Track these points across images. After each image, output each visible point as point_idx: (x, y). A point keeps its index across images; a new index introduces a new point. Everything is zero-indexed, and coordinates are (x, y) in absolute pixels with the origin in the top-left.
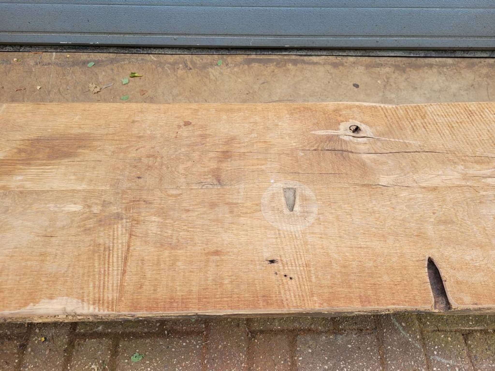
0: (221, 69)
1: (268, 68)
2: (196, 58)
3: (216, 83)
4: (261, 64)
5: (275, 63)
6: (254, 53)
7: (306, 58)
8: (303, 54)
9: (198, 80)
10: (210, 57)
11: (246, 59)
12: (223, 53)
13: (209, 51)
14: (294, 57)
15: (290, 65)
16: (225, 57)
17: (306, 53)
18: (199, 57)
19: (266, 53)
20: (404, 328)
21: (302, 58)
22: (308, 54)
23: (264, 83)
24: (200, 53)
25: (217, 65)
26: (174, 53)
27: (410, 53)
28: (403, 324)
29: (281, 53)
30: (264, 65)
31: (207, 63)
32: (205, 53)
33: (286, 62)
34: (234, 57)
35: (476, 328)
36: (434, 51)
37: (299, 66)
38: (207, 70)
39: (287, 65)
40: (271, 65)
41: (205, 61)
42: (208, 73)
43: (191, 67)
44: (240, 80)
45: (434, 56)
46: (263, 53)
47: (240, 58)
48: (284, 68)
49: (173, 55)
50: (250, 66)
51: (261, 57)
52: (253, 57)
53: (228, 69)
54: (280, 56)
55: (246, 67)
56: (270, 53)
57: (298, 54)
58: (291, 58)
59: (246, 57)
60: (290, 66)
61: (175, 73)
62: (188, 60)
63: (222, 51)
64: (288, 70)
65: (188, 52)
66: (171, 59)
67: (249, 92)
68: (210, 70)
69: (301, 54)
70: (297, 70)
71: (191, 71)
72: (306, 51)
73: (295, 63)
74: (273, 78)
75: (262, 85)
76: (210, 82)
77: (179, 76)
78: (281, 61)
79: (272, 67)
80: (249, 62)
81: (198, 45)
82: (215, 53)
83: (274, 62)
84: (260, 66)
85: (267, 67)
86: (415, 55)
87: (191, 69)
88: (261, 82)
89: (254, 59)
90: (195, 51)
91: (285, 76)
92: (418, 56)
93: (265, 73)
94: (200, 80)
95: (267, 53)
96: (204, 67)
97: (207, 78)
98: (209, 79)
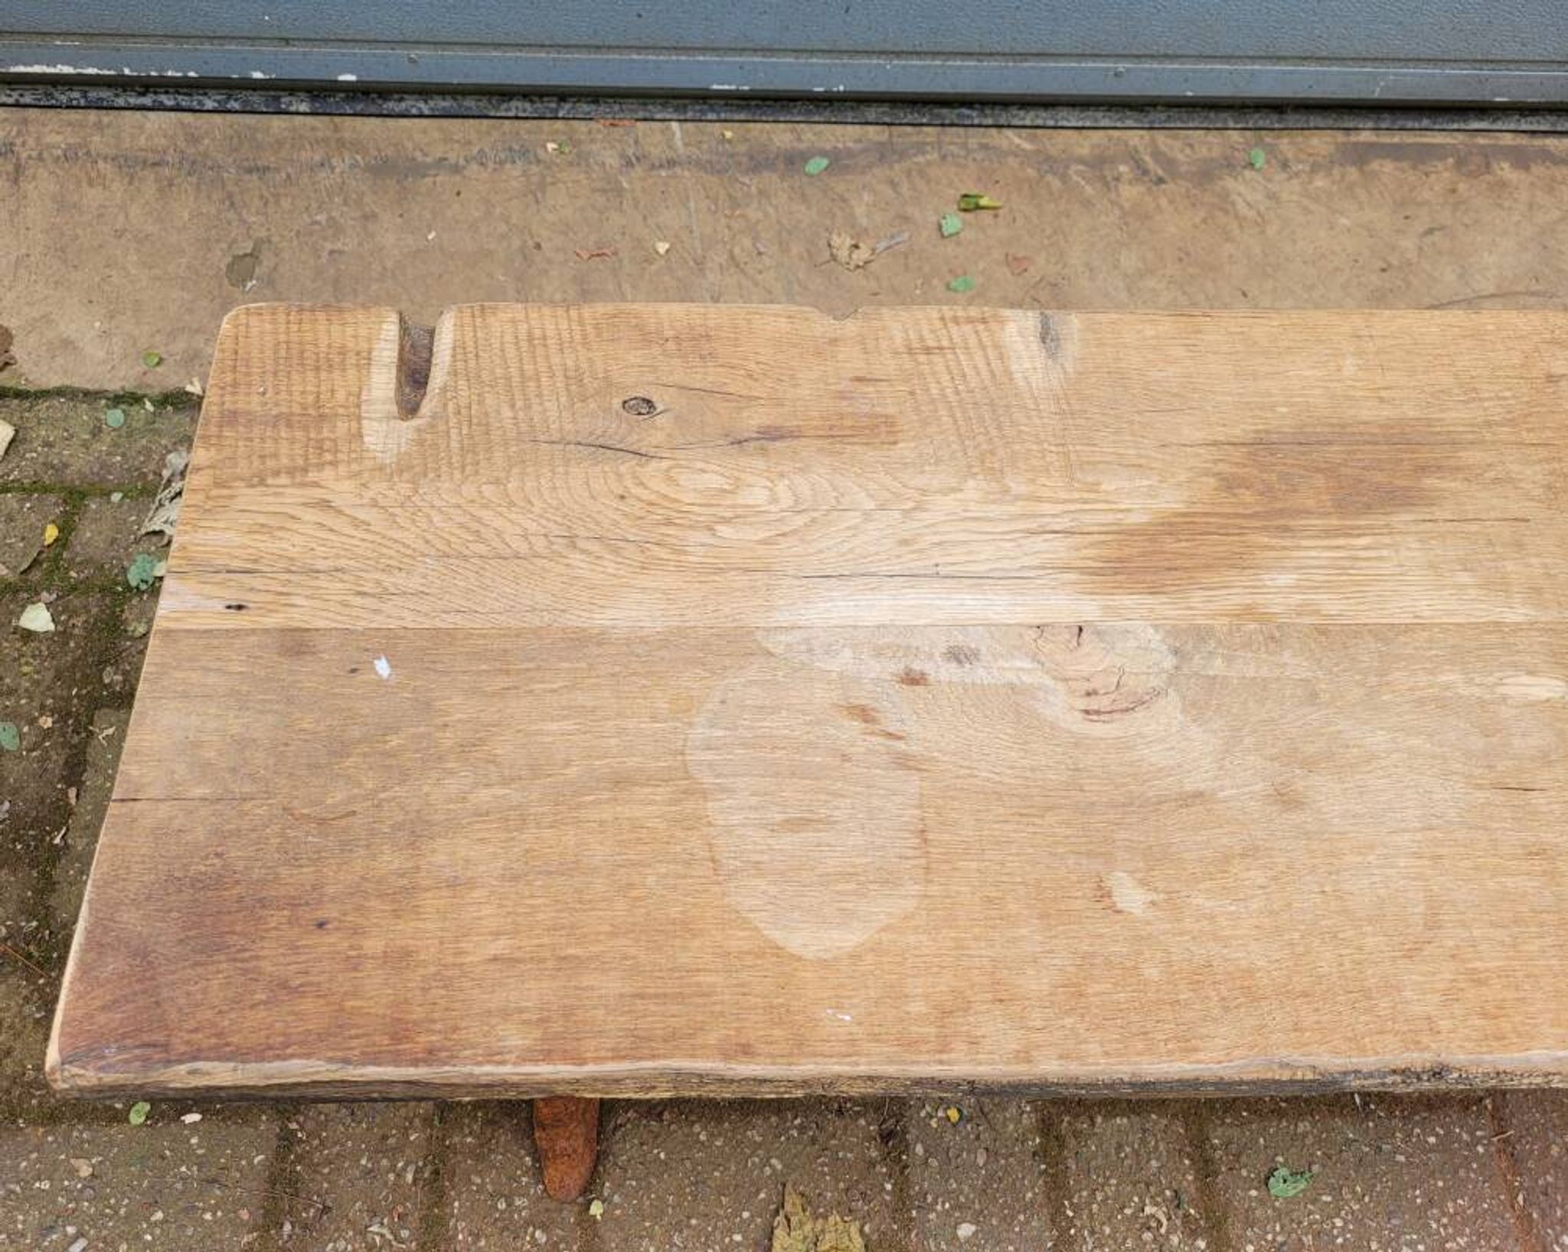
0: (1270, 180)
1: (1433, 176)
2: (1169, 141)
3: (1263, 232)
4: (1405, 165)
5: (1451, 160)
6: (1370, 124)
7: (1551, 142)
8: (1542, 128)
9: (1197, 220)
10: (1213, 137)
11: (1344, 144)
12: (1261, 124)
13: (1212, 115)
14: (1508, 139)
15: (1506, 165)
16: (1268, 138)
17: (1553, 124)
18: (1175, 138)
19: (1410, 125)
21: (1538, 142)
22: (1559, 128)
23: (1430, 231)
24: (1179, 125)
25: (1251, 165)
26: (1088, 124)
29: (1463, 126)
30: (1414, 168)
31: (1212, 160)
32: (1196, 124)
33: (1488, 157)
34: (1299, 137)
37: (1538, 170)
38: (1221, 183)
39: (1495, 166)
40: (1440, 166)
41: (1204, 152)
42: (1225, 196)
43: (1160, 172)
44: (1344, 221)
46: (1400, 123)
47: (1322, 142)
48: (1488, 178)
49: (1084, 132)
50: (1367, 168)
51: (1396, 140)
52: (1366, 136)
53: (1295, 181)
54: (1460, 136)
55: (1353, 173)
56: (1425, 123)
57: (1524, 127)
58: (1501, 143)
59: (1340, 137)
60: (1505, 170)
61: (1113, 196)
62: (1141, 148)
63: (1257, 116)
64: (1503, 184)
65: (1136, 120)
66: (1082, 146)
67: (1390, 265)
68: (1229, 183)
69: (1534, 127)
70: (1532, 184)
71: (1163, 186)
72: (1554, 118)
73: (1521, 160)
74: (1458, 214)
75: (1428, 240)
76: (1241, 227)
77: (1127, 205)
78: (1471, 153)
79: (1446, 175)
80: (1360, 156)
81: (1190, 94)
82: (1231, 125)
83: (1446, 157)
84: (1403, 171)
85: (1427, 175)
87: (1161, 181)
88: (1419, 227)
89: (1372, 145)
90: (1163, 116)
91: (1500, 206)
93: (1426, 195)
94: (1204, 221)
95: (1417, 125)
96: (1205, 175)
97: (1226, 212)
98: (1236, 216)
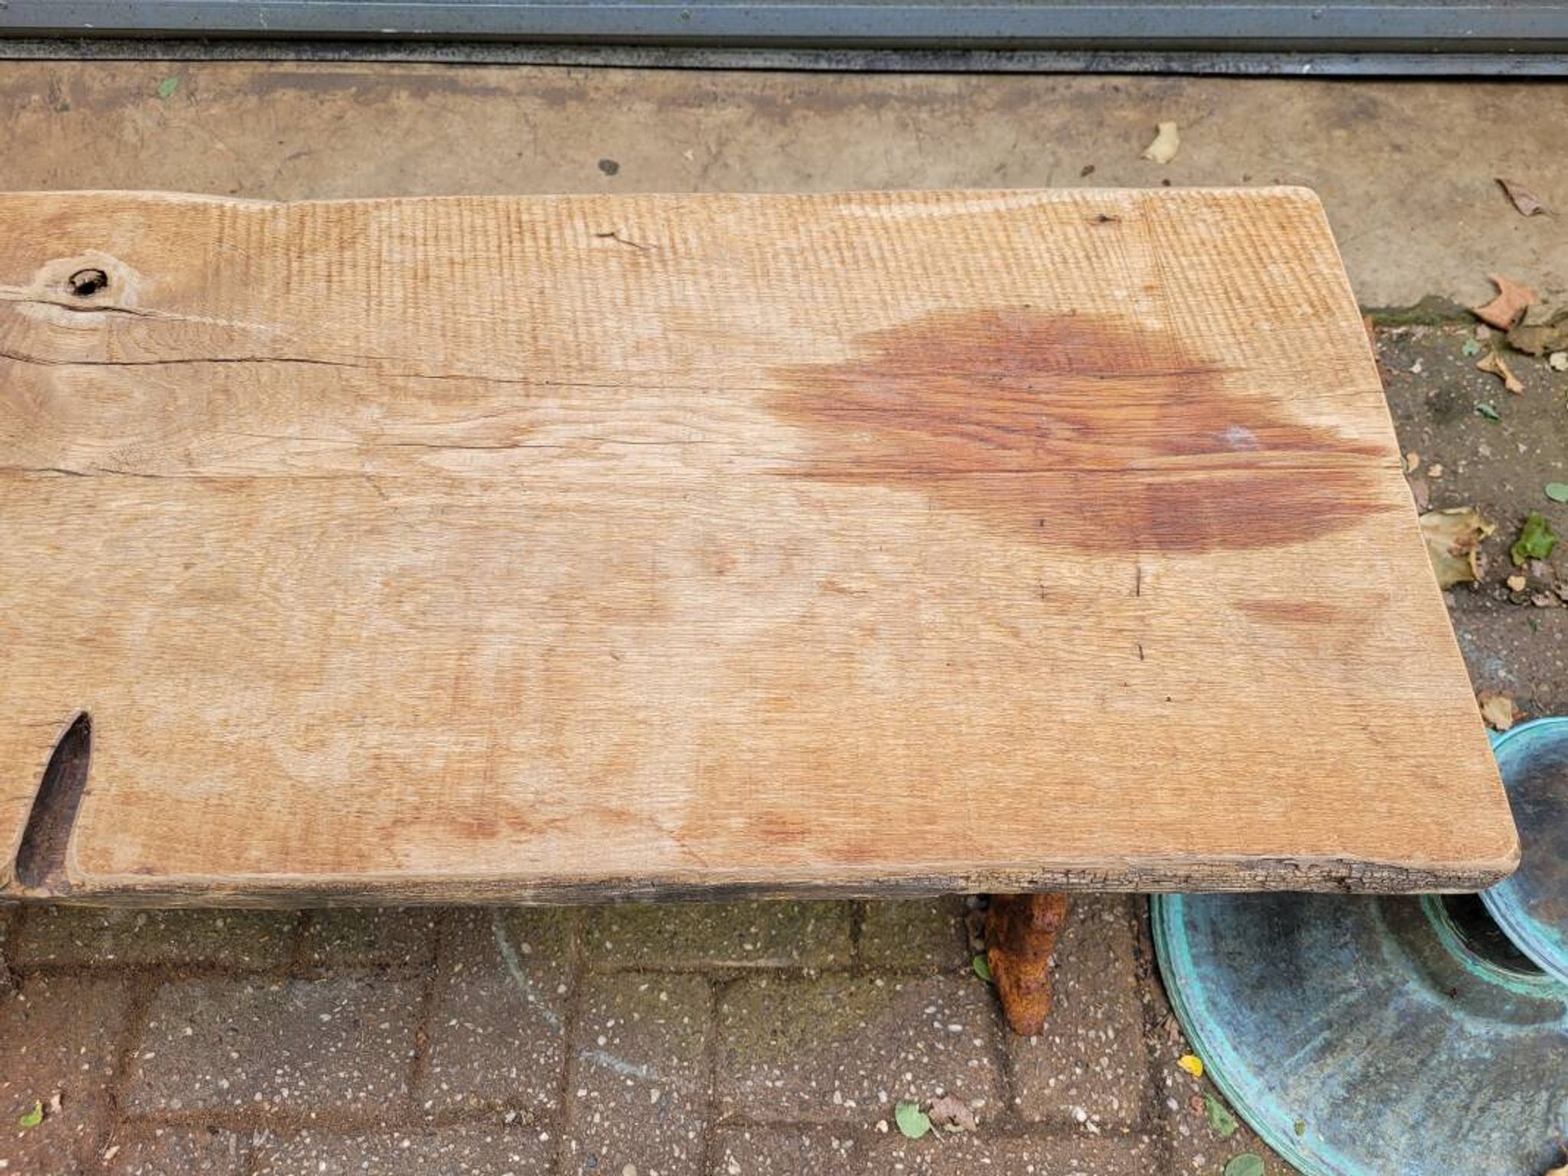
0: (168, 108)
1: (327, 104)
2: (95, 73)
3: (136, 156)
4: (305, 94)
5: (354, 90)
6: (292, 56)
7: (465, 74)
8: (457, 59)
9: (79, 145)
10: (140, 70)
11: (261, 75)
12: (188, 55)
13: (141, 47)
14: (424, 70)
15: (404, 94)
16: (192, 68)
17: (469, 55)
18: (103, 69)
19: (330, 56)
20: (523, 961)
21: (451, 73)
22: (474, 59)
23: (297, 156)
24: (111, 57)
25: (157, 95)
26: (23, 56)
27: (817, 58)
28: (526, 948)
29: (380, 57)
30: (315, 96)
31: (126, 89)
32: (127, 56)
33: (393, 83)
34: (221, 68)
35: (762, 963)
36: (896, 49)
37: (433, 98)
38: (120, 111)
39: (394, 94)
40: (340, 94)
41: (122, 81)
42: (117, 124)
43: (69, 100)
44: (220, 146)
45: (898, 67)
46: (321, 55)
47: (238, 73)
48: (382, 106)
49: (23, 63)
50: (267, 97)
51: (313, 71)
52: (289, 67)
53: (192, 109)
54: (377, 67)
55: (253, 101)
56: (345, 54)
57: (440, 58)
58: (415, 73)
59: (262, 68)
60: (402, 100)
61: (10, 124)
62: (65, 79)
63: (184, 47)
64: (392, 112)
65: (70, 53)
66: (10, 77)
67: (241, 187)
68: (129, 111)
69: (450, 58)
70: (421, 112)
71: (65, 113)
72: (467, 50)
73: (421, 89)
74: (333, 140)
75: (290, 164)
76: (118, 152)
77: (19, 131)
78: (378, 83)
79: (340, 103)
80: (263, 87)
81: (89, 26)
82: (159, 56)
83: (349, 88)
84: (301, 99)
85: (322, 103)
86: (834, 66)
87: (65, 108)
88: (288, 152)
89: (286, 75)
90: (95, 48)
91: (378, 132)
92: (842, 67)
93: (311, 122)
94: (86, 146)
95: (337, 57)
96: (115, 100)
97: (110, 136)
98: (119, 141)
